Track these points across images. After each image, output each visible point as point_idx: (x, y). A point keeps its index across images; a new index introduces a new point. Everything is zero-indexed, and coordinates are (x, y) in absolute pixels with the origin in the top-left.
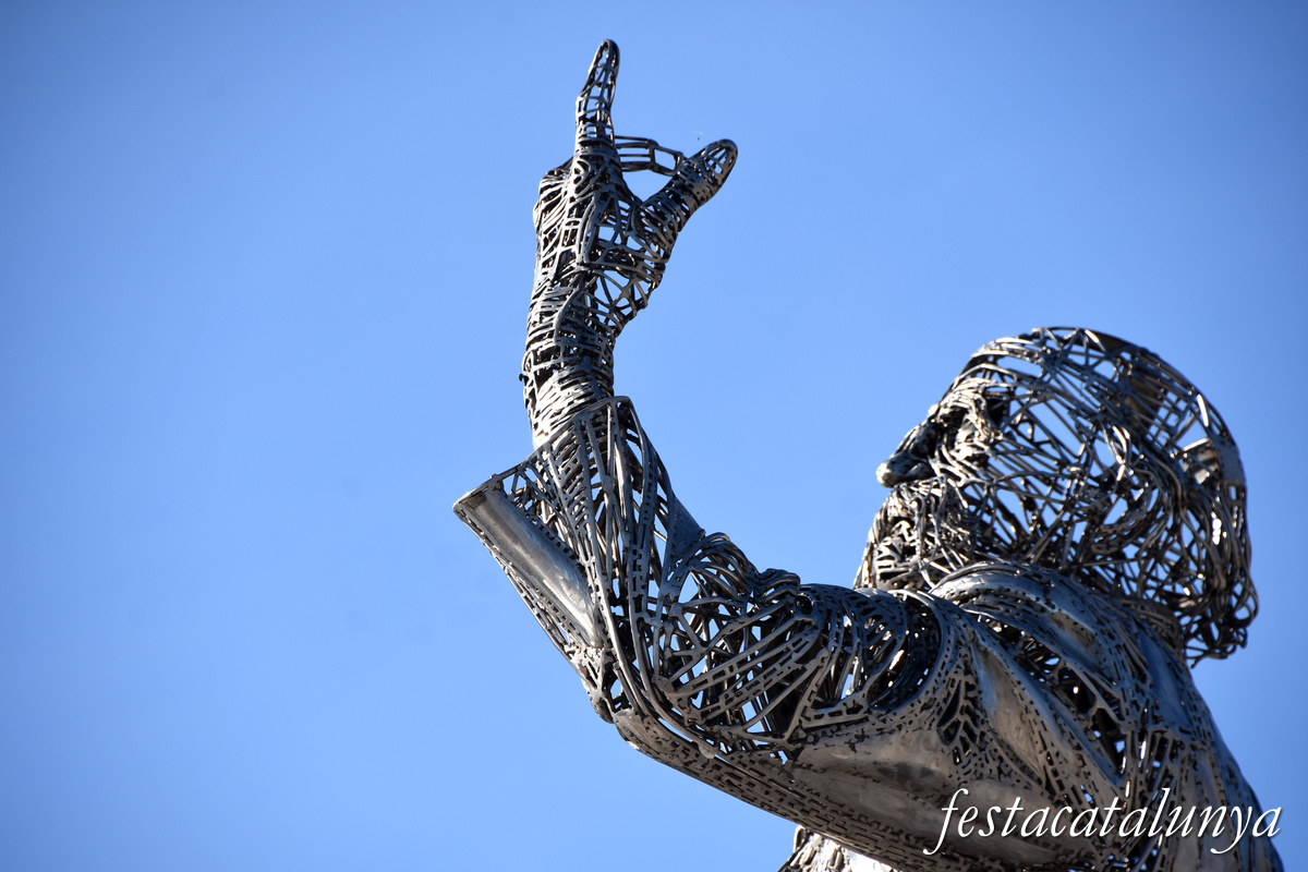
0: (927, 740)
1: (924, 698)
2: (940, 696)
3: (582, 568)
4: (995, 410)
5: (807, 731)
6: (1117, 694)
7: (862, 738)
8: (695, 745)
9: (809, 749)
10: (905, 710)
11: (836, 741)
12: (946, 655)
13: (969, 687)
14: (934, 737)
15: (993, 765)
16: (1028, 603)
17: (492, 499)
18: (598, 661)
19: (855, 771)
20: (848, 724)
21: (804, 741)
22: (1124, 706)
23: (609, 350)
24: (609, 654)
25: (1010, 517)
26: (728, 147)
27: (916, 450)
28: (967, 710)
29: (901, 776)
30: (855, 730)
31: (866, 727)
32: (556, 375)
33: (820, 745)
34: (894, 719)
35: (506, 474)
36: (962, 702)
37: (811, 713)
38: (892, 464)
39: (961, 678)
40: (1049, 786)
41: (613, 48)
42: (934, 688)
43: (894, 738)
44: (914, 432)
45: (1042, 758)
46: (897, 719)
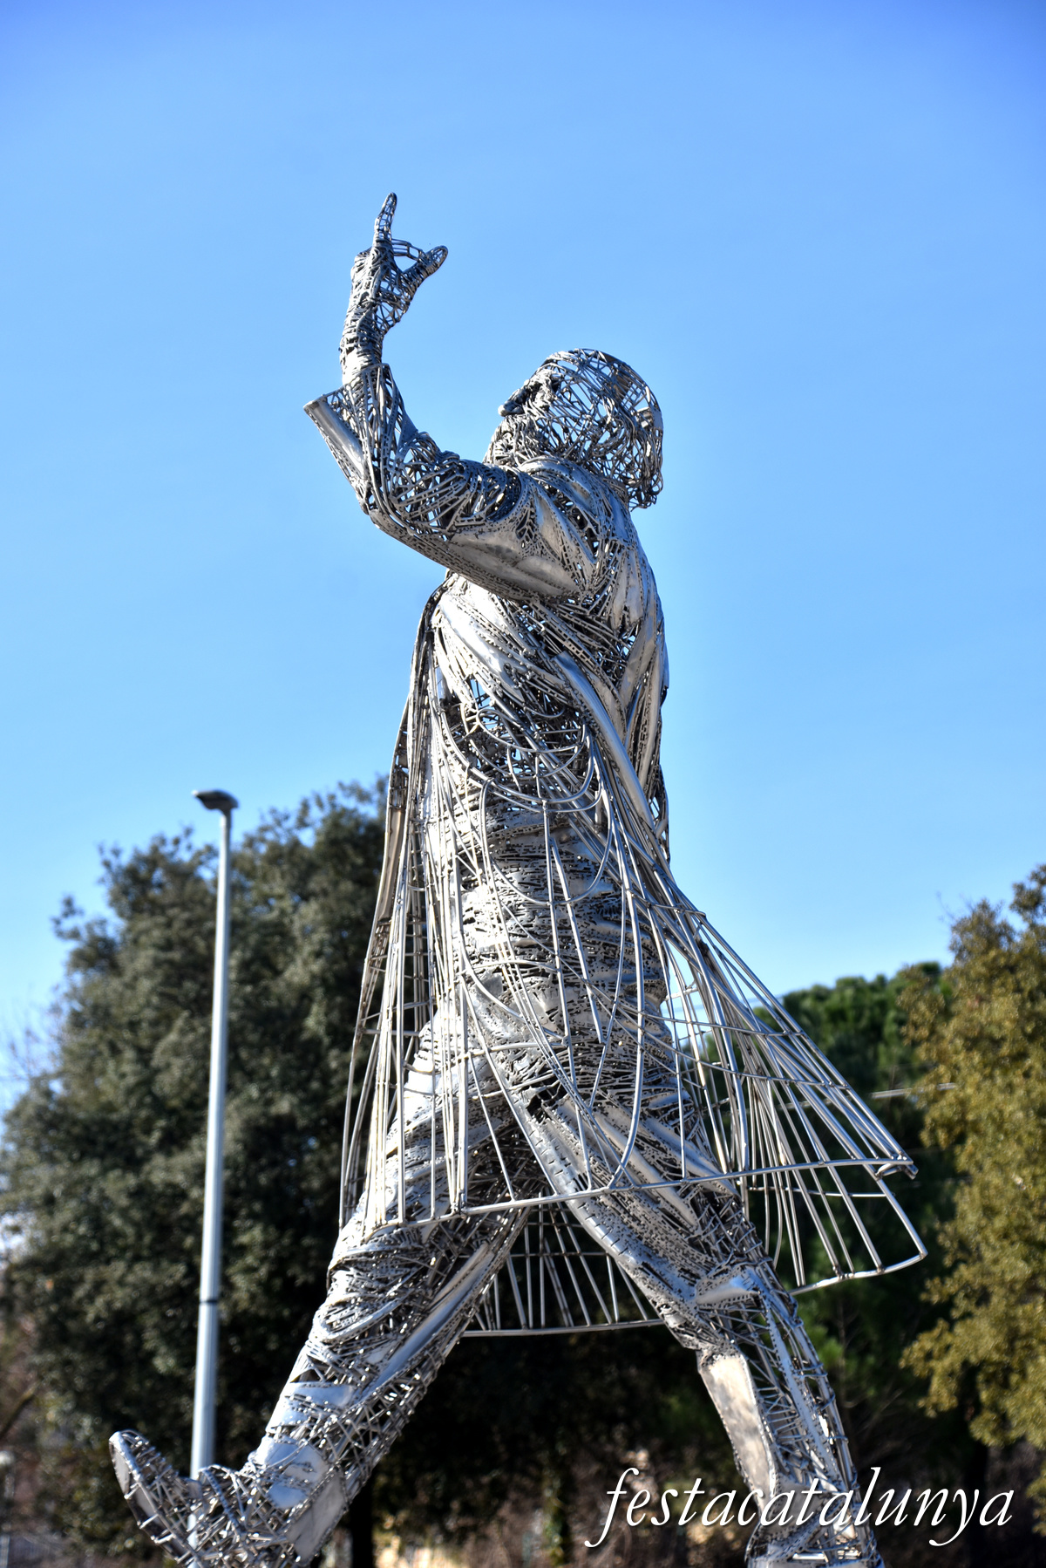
0: (510, 536)
1: (511, 517)
2: (518, 516)
3: (361, 442)
4: (555, 385)
5: (457, 527)
6: (597, 522)
7: (481, 532)
8: (405, 529)
9: (457, 536)
10: (502, 522)
11: (469, 533)
12: (523, 498)
13: (532, 513)
14: (514, 535)
15: (539, 550)
16: (562, 477)
17: (322, 406)
18: (365, 486)
19: (477, 547)
20: (475, 526)
21: (455, 531)
22: (600, 527)
23: (381, 341)
24: (370, 483)
25: (556, 435)
26: (444, 250)
27: (517, 401)
28: (530, 524)
29: (497, 551)
30: (478, 529)
31: (484, 527)
32: (356, 350)
33: (462, 534)
34: (496, 525)
35: (329, 395)
36: (528, 520)
37: (459, 519)
38: (506, 406)
39: (528, 509)
40: (563, 562)
41: (395, 197)
42: (516, 513)
43: (496, 534)
44: (517, 392)
45: (561, 548)
46: (498, 526)
